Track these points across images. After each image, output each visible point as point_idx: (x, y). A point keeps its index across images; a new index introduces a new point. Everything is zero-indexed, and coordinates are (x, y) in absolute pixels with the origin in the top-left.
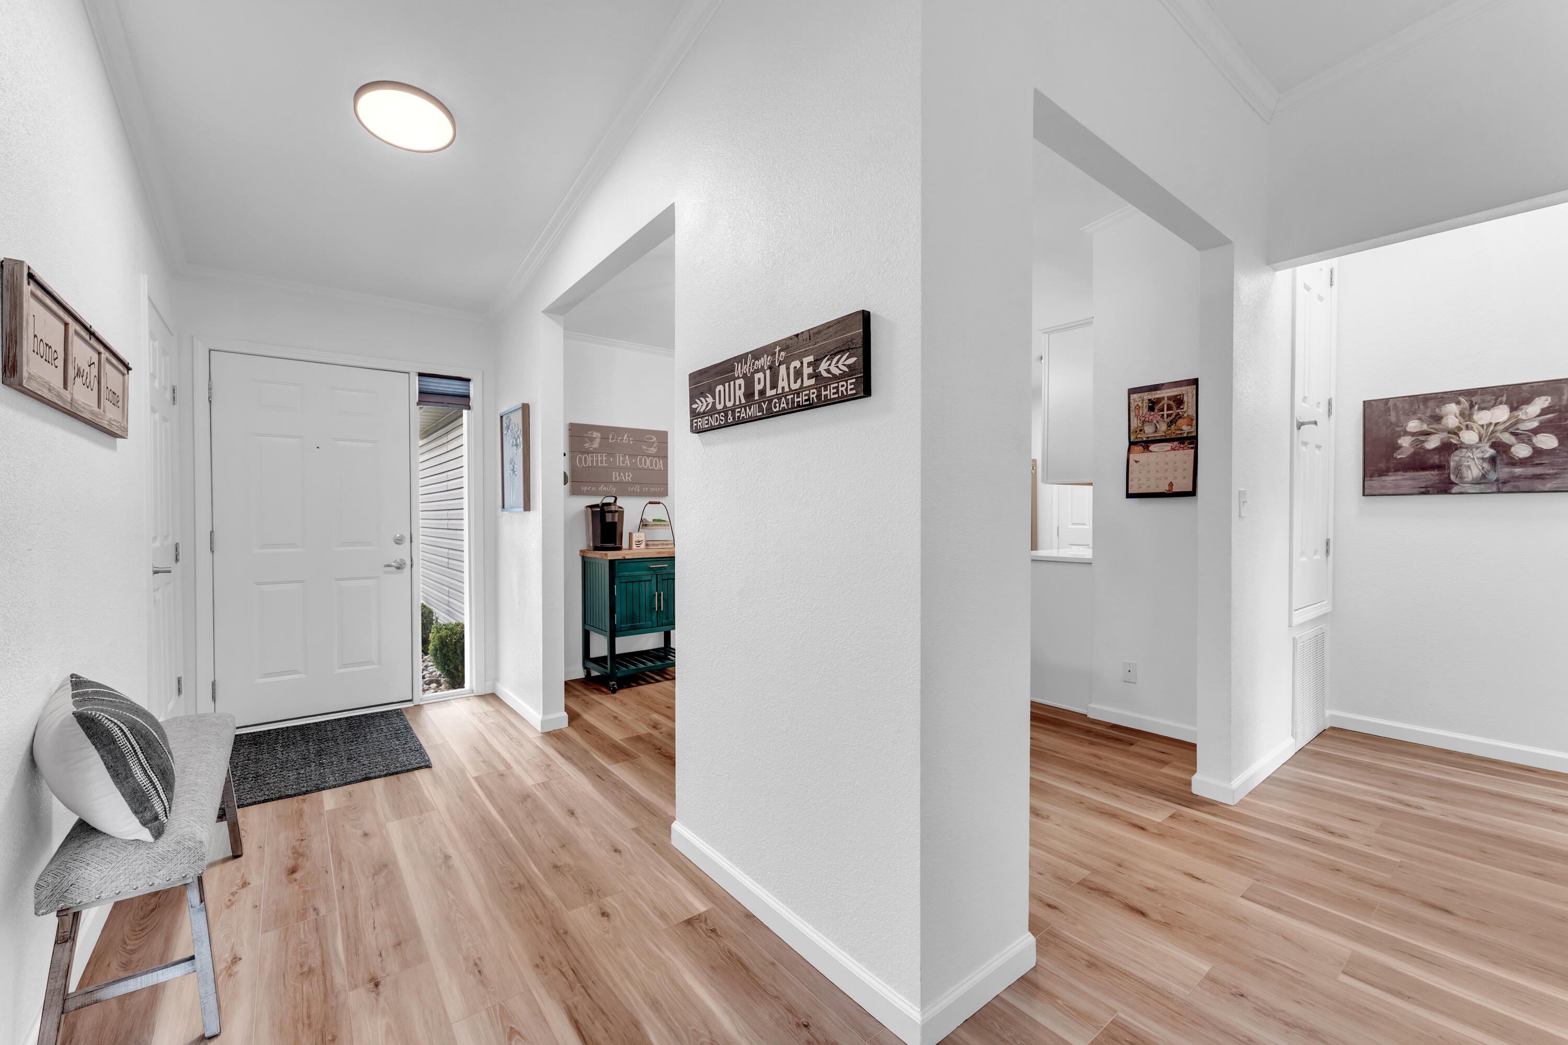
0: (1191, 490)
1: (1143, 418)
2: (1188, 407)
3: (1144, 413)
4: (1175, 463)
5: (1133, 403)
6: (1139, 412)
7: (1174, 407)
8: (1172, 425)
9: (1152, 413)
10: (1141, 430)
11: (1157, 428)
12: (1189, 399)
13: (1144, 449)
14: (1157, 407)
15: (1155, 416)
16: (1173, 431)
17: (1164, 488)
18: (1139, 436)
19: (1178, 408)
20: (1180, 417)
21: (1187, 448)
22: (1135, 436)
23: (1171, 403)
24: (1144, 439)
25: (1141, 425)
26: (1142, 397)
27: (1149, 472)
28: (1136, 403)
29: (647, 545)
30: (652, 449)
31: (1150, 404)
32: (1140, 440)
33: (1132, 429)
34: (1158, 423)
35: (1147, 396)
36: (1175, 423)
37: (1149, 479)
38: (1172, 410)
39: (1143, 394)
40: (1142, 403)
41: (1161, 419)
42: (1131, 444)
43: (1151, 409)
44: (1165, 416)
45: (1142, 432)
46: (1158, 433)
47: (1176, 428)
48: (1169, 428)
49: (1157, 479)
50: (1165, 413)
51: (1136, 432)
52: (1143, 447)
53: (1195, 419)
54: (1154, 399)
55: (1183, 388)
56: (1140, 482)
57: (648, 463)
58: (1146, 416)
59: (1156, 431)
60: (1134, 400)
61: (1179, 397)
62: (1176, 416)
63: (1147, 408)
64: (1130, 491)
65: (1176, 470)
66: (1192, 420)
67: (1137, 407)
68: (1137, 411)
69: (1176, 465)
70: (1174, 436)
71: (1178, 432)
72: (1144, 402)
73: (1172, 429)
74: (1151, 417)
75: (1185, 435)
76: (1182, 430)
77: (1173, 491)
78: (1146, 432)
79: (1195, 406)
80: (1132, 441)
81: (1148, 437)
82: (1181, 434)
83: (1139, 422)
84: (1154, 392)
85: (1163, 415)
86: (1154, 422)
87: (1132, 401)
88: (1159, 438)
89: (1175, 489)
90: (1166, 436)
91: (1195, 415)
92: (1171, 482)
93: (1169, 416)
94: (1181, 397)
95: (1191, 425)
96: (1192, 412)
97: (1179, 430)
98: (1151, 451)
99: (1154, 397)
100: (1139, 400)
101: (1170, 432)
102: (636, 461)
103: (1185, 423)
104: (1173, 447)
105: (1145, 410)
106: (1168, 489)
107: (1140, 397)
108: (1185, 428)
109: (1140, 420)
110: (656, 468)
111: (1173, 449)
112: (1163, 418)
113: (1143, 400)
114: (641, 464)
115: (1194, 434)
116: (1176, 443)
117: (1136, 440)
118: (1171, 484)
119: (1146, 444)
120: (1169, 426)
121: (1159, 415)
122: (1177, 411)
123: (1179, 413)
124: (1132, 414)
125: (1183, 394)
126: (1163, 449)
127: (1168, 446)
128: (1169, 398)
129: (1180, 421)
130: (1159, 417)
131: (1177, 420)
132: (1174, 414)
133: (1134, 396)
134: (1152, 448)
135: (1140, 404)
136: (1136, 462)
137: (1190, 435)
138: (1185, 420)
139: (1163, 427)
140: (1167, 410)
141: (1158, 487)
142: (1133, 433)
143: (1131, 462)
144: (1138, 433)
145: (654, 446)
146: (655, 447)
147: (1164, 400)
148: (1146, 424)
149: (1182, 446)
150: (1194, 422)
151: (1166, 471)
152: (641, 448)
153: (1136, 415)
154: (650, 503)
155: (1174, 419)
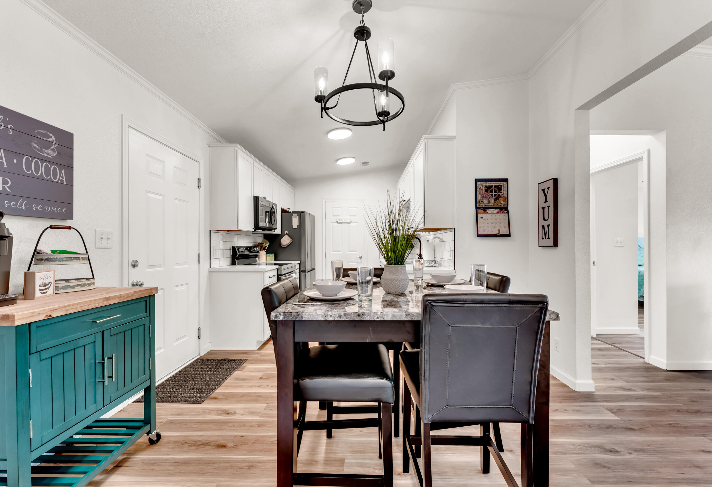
0: (508, 233)
1: (483, 195)
2: (504, 192)
3: (483, 192)
4: (500, 220)
5: (478, 187)
6: (481, 192)
7: (497, 191)
8: (497, 200)
9: (487, 193)
10: (482, 201)
11: (489, 201)
12: (504, 188)
13: (484, 211)
14: (490, 190)
15: (488, 195)
16: (497, 204)
17: (496, 232)
18: (481, 204)
19: (499, 192)
20: (500, 197)
21: (504, 213)
22: (479, 204)
23: (496, 189)
24: (483, 206)
25: (482, 199)
26: (482, 184)
27: (488, 223)
28: (480, 187)
29: (57, 288)
30: (49, 151)
31: (486, 189)
32: (481, 206)
33: (478, 200)
34: (490, 198)
35: (485, 184)
36: (498, 200)
37: (488, 227)
38: (496, 193)
39: (483, 182)
40: (482, 187)
41: (491, 197)
42: (477, 208)
43: (486, 191)
44: (493, 195)
45: (482, 203)
46: (490, 204)
47: (498, 202)
48: (495, 202)
49: (492, 227)
50: (493, 194)
51: (480, 202)
52: (483, 210)
53: (507, 198)
54: (488, 186)
55: (501, 183)
56: (484, 229)
57: (42, 169)
58: (484, 194)
59: (489, 203)
60: (479, 185)
61: (499, 187)
62: (498, 196)
63: (485, 190)
64: (479, 233)
65: (501, 223)
66: (506, 199)
67: (480, 189)
68: (480, 191)
69: (500, 221)
70: (497, 206)
71: (499, 204)
72: (483, 187)
73: (497, 202)
74: (487, 195)
75: (502, 206)
76: (501, 203)
77: (500, 234)
78: (484, 202)
79: (507, 192)
80: (477, 206)
81: (485, 206)
82: (501, 205)
83: (481, 197)
84: (488, 182)
85: (492, 195)
86: (488, 198)
87: (478, 185)
88: (490, 206)
89: (501, 233)
90: (494, 206)
91: (507, 197)
92: (499, 229)
93: (495, 195)
94: (500, 187)
95: (505, 201)
96: (505, 195)
97: (500, 203)
98: (488, 213)
99: (488, 185)
100: (481, 185)
101: (495, 204)
102: (20, 162)
103: (503, 200)
104: (498, 212)
105: (484, 191)
106: (498, 233)
107: (481, 184)
108: (502, 202)
109: (482, 196)
110: (55, 179)
111: (498, 213)
112: (492, 196)
113: (483, 186)
114: (29, 167)
115: (506, 206)
116: (498, 210)
117: (479, 207)
118: (499, 230)
119: (485, 209)
120: (495, 201)
121: (490, 194)
122: (499, 193)
123: (499, 194)
124: (478, 192)
125: (501, 186)
126: (493, 212)
127: (495, 211)
128: (495, 186)
129: (500, 199)
130: (490, 196)
131: (499, 198)
132: (498, 195)
133: (479, 183)
134: (488, 211)
135: (481, 187)
136: (482, 218)
137: (504, 206)
138: (503, 198)
139: (492, 201)
140: (494, 193)
141: (493, 231)
142: (478, 202)
143: (479, 218)
144: (480, 203)
145: (52, 148)
146: (53, 150)
147: (493, 187)
148: (484, 198)
149: (502, 211)
150: (507, 199)
151: (496, 223)
152: (30, 145)
153: (479, 193)
154: (51, 227)
155: (497, 197)
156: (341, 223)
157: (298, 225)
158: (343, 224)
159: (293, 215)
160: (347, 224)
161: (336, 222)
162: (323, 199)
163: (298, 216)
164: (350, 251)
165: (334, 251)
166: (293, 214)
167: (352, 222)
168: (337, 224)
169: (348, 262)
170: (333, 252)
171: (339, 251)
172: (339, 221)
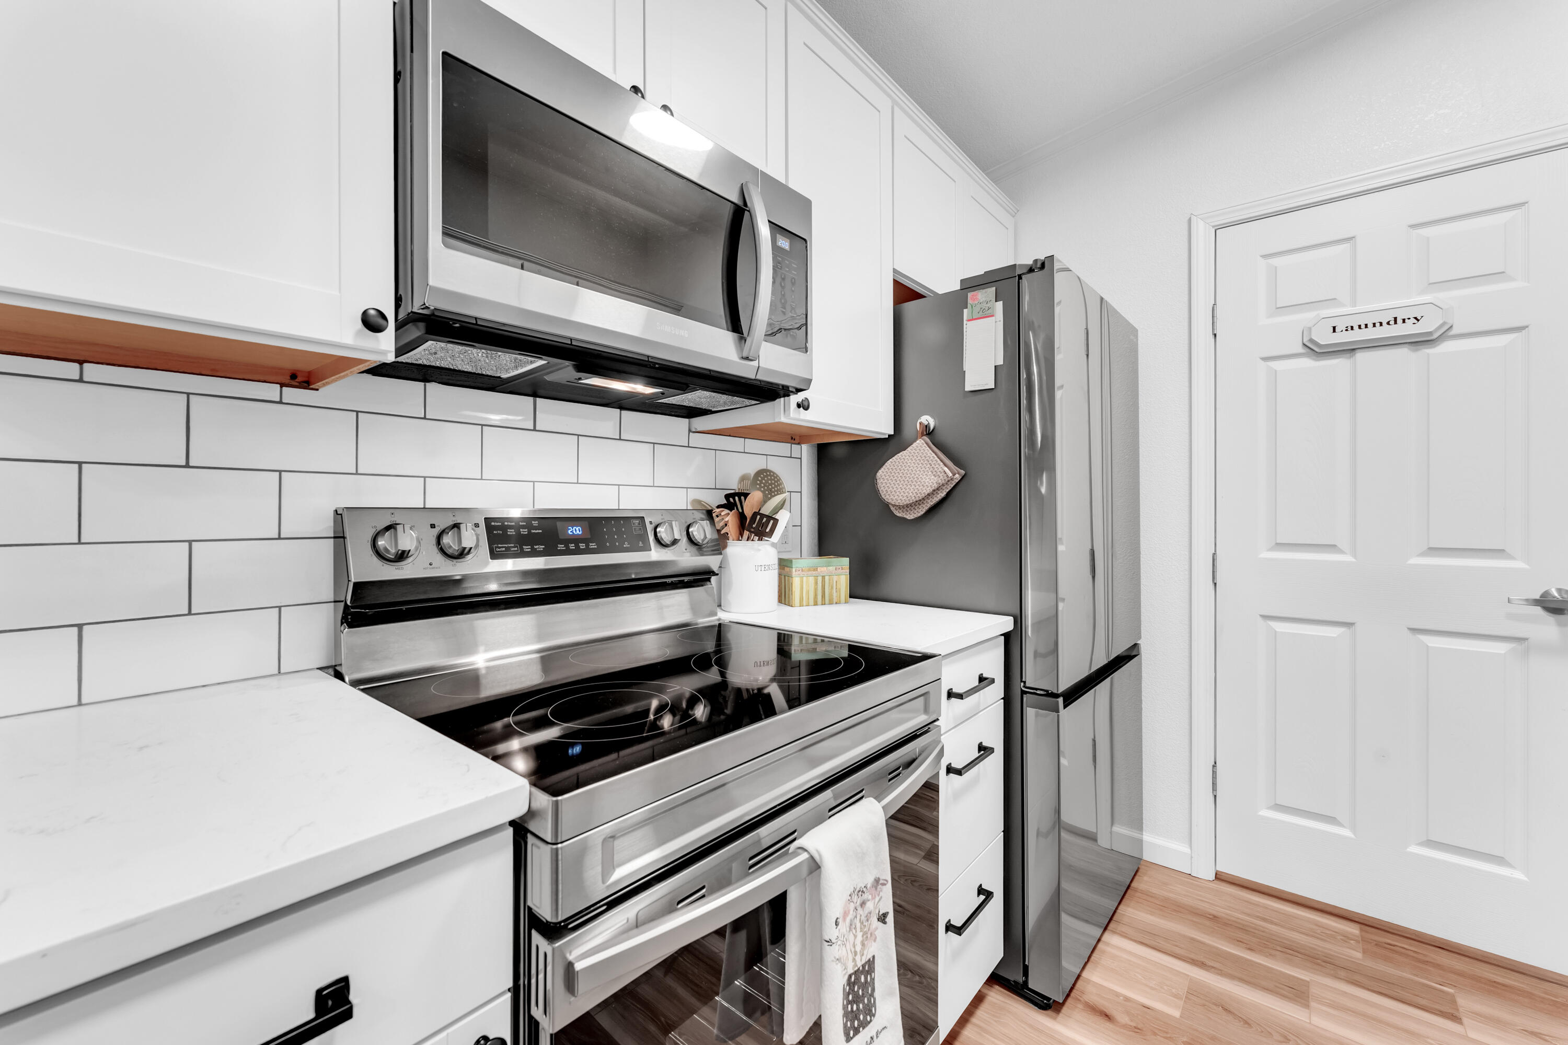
156: (1350, 350)
157: (1000, 362)
158: (1360, 356)
159: (969, 301)
160: (1404, 351)
161: (1301, 350)
162: (1194, 219)
163: (1000, 305)
164: (1433, 551)
165: (1280, 546)
166: (970, 295)
167: (1454, 332)
168: (1307, 363)
169: (1414, 630)
170: (1271, 549)
171: (1332, 548)
172: (1325, 338)
